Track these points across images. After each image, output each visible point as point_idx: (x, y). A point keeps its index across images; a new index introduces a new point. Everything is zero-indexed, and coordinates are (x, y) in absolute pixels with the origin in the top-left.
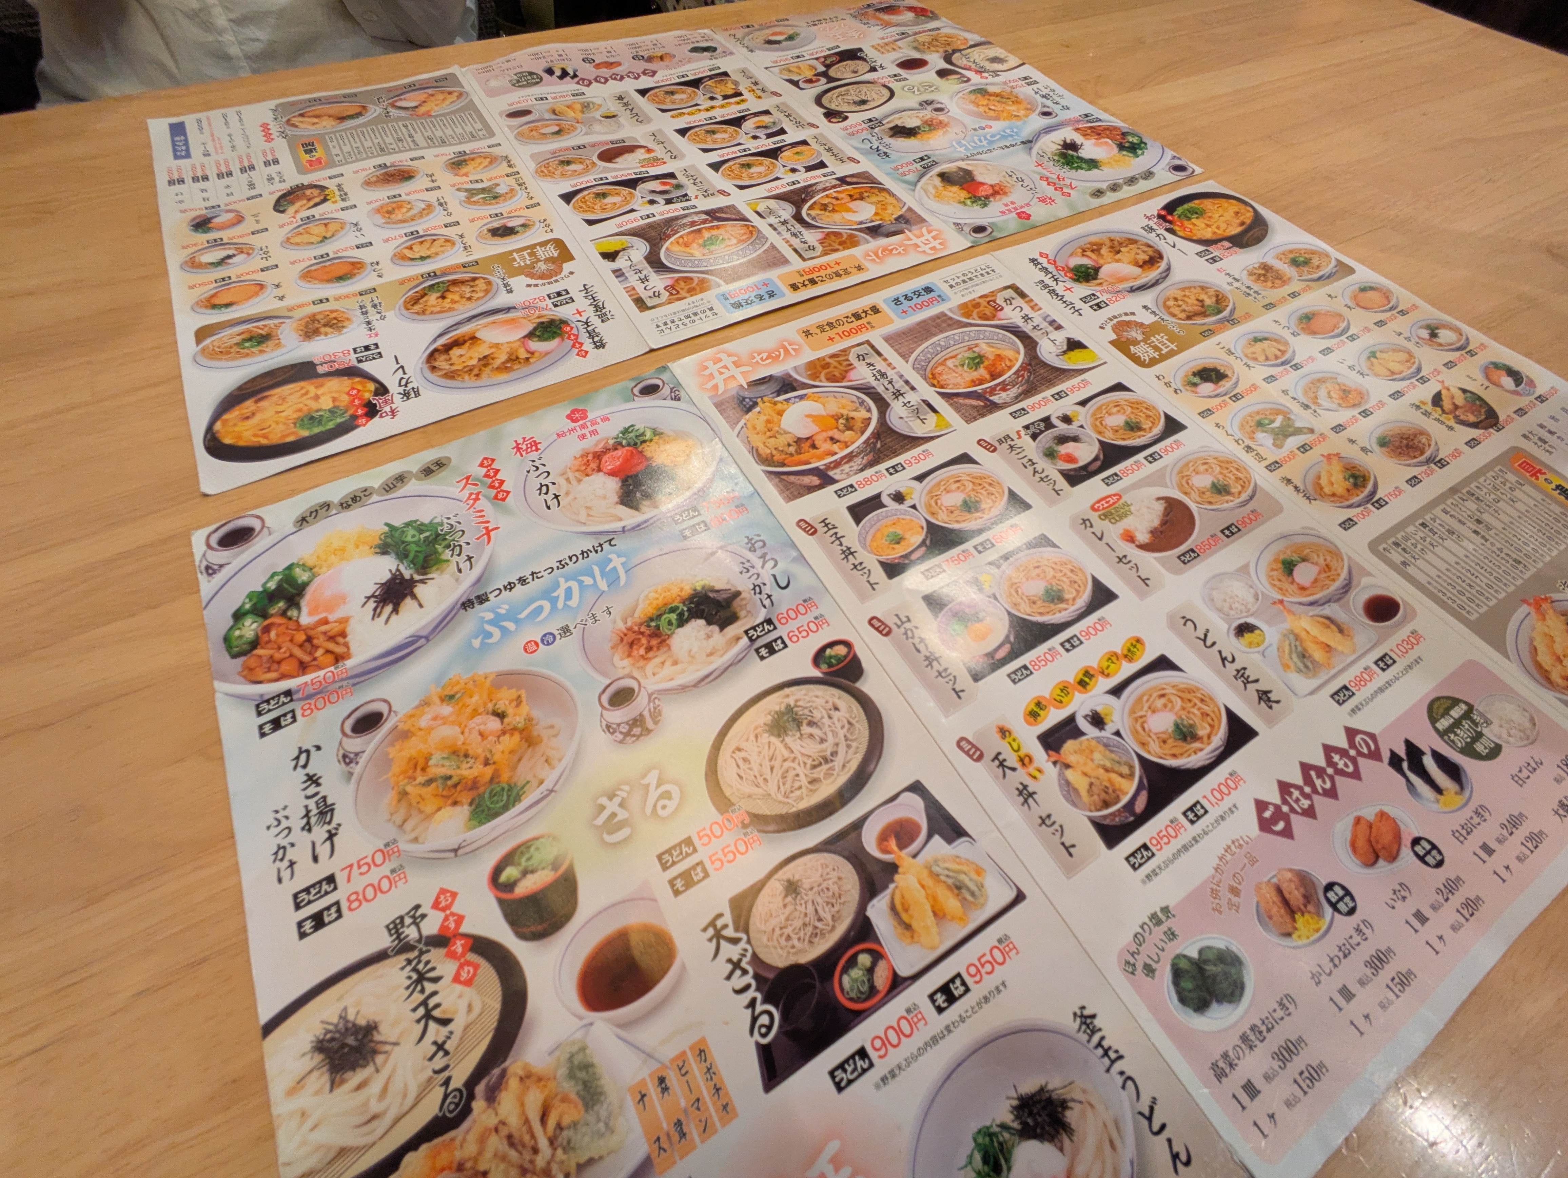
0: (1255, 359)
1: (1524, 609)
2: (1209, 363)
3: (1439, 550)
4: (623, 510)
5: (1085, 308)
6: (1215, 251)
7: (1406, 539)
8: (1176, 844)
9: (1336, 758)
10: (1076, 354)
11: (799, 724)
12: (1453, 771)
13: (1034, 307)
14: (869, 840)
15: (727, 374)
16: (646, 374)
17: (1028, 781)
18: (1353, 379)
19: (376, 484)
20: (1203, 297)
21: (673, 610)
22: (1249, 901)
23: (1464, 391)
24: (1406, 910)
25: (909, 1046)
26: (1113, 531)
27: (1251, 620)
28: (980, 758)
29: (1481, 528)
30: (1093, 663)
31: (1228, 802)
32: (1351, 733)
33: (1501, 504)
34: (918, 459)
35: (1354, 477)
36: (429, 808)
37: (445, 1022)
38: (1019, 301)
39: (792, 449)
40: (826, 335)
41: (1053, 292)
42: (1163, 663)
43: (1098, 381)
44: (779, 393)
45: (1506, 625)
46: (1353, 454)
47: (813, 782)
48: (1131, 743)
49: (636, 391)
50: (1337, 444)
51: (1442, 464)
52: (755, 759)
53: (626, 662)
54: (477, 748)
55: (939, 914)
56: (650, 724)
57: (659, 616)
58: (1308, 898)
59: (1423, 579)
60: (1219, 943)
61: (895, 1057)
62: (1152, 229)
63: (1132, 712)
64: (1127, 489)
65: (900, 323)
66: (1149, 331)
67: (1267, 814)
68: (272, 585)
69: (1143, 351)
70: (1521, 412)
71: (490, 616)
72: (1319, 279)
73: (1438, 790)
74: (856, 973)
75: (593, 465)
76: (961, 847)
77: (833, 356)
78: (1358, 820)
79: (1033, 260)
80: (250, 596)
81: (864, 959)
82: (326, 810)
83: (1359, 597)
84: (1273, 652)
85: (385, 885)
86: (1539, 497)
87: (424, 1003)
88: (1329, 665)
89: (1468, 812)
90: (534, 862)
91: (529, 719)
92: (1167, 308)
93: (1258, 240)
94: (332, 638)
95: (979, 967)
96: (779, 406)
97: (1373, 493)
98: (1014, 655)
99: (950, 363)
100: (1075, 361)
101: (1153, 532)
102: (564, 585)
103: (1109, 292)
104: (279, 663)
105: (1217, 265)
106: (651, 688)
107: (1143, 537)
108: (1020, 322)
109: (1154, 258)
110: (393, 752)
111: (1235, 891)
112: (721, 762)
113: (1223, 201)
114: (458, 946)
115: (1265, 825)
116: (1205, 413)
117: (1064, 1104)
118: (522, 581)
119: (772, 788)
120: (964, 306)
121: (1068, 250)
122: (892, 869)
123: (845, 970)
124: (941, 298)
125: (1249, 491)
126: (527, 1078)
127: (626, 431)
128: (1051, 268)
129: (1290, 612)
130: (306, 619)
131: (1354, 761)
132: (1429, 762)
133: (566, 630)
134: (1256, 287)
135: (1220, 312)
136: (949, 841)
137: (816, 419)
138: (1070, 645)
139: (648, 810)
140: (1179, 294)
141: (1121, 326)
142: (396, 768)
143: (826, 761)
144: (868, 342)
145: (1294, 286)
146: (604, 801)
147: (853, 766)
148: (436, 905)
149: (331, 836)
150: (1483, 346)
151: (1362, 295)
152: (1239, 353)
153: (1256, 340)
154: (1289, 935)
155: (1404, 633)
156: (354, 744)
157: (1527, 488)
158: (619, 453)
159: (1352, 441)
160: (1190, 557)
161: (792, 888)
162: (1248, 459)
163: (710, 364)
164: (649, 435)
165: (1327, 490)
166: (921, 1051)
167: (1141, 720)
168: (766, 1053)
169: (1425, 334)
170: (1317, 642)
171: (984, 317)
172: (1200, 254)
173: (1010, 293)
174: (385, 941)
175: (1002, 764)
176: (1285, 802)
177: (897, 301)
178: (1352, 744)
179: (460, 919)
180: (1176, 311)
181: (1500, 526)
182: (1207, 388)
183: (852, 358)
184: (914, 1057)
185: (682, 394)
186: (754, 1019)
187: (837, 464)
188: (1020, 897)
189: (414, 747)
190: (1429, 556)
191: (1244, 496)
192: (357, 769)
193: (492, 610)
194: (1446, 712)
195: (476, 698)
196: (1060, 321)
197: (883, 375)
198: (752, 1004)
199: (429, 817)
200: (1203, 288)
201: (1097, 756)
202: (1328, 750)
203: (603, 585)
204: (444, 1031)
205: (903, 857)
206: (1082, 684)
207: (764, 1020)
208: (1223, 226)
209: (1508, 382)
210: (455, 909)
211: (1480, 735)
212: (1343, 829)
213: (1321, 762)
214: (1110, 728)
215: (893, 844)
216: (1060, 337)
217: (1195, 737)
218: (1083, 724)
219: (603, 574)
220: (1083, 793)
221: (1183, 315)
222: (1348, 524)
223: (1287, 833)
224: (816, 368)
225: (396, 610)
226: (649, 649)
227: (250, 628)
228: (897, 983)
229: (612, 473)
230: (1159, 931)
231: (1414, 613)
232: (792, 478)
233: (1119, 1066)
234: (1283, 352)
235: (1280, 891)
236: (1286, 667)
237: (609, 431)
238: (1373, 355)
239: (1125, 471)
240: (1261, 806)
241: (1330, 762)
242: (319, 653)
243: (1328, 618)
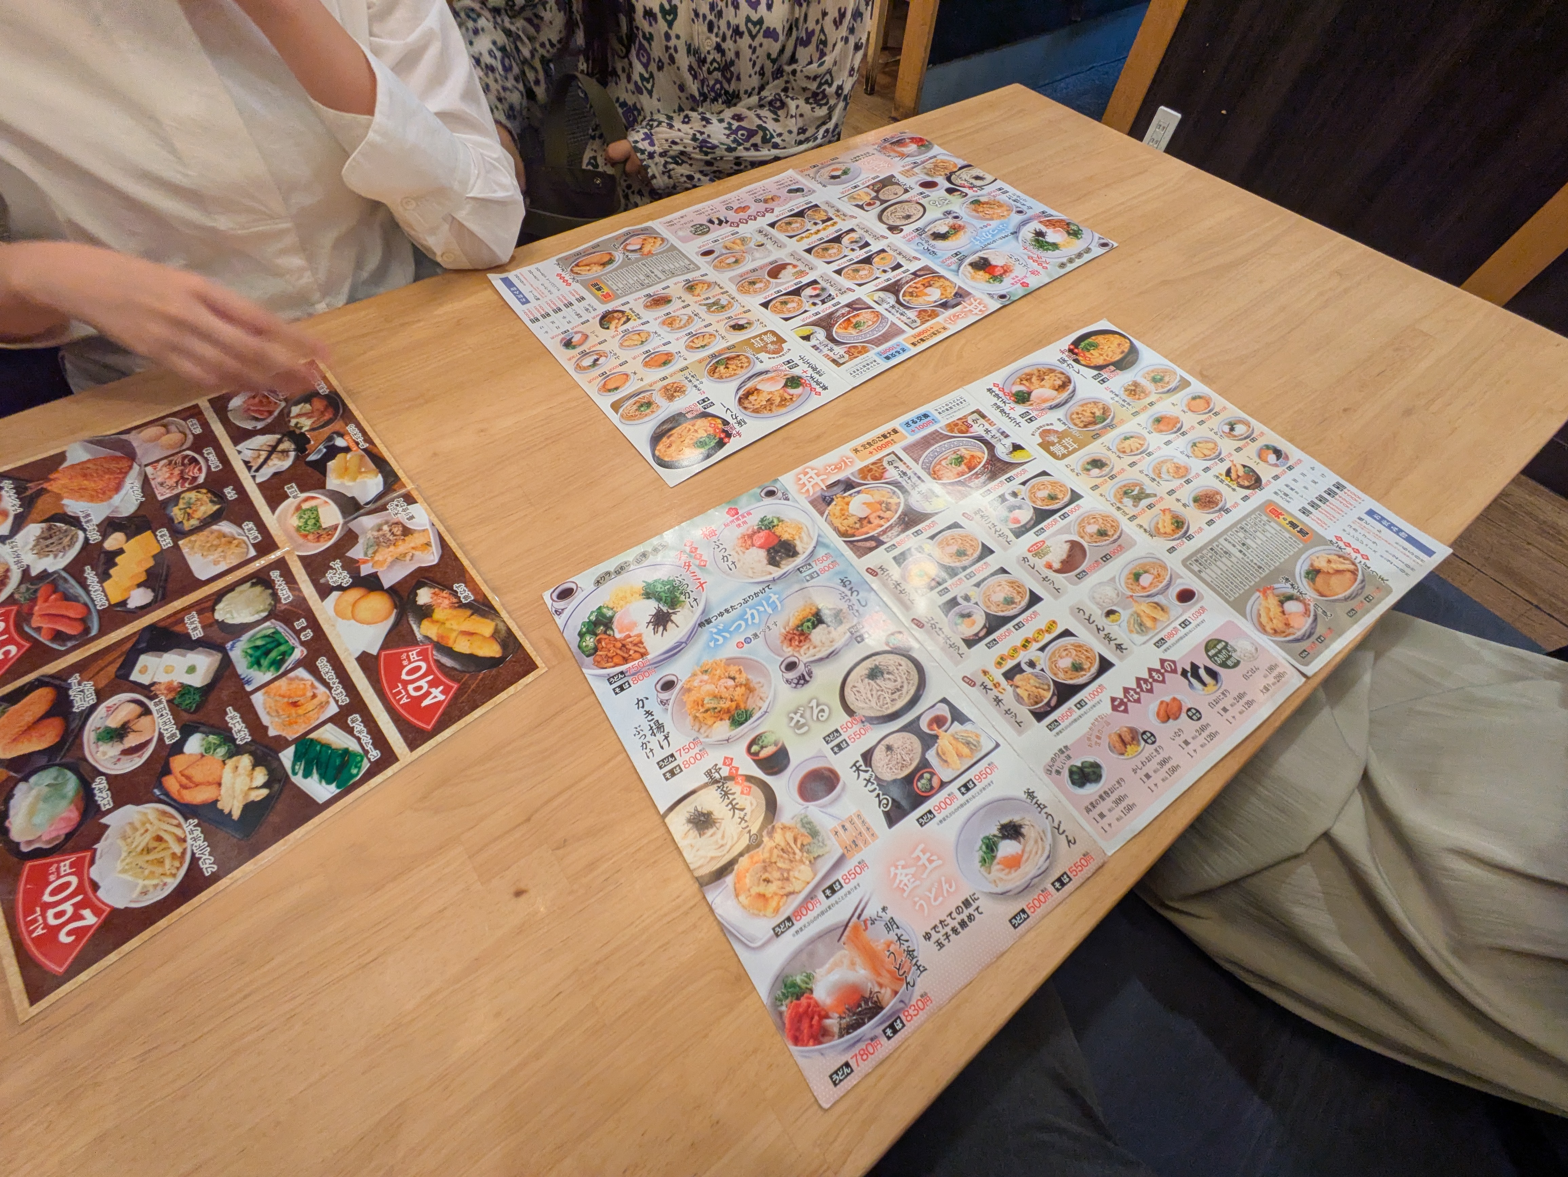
0: (1124, 452)
1: (1258, 594)
2: (1097, 456)
3: (1218, 563)
4: (771, 568)
5: (1023, 421)
6: (1105, 374)
7: (1202, 557)
8: (1071, 719)
9: (1154, 674)
10: (1018, 453)
11: (882, 674)
12: (1213, 674)
13: (992, 424)
14: (924, 725)
15: (813, 482)
16: (766, 484)
17: (998, 694)
18: (1182, 460)
19: (630, 559)
20: (1095, 410)
21: (808, 621)
22: (1105, 742)
23: (1244, 466)
24: (1179, 740)
25: (950, 809)
26: (1039, 563)
27: (1114, 608)
28: (974, 685)
29: (1244, 549)
30: (1030, 636)
31: (1097, 699)
32: (1162, 661)
33: (1258, 534)
34: (929, 527)
35: (1177, 522)
36: (710, 722)
37: (742, 810)
38: (981, 421)
39: (858, 526)
40: (867, 451)
41: (1003, 411)
42: (1067, 633)
43: (1031, 470)
44: (845, 491)
45: (1246, 603)
46: (1178, 508)
47: (893, 700)
48: (1049, 674)
49: (763, 494)
50: (1170, 503)
51: (1227, 511)
52: (862, 690)
53: (790, 649)
54: (725, 694)
55: (960, 755)
56: (807, 678)
57: (802, 625)
58: (1133, 739)
59: (1209, 580)
60: (1091, 759)
61: (944, 813)
62: (1064, 361)
63: (1050, 659)
64: (1048, 538)
65: (911, 439)
66: (1061, 435)
67: (1116, 703)
68: (593, 618)
69: (1058, 449)
70: (1276, 477)
71: (715, 630)
72: (1168, 391)
73: (1204, 684)
74: (923, 781)
75: (749, 542)
76: (968, 726)
77: (873, 464)
78: (1162, 702)
79: (989, 390)
80: (583, 624)
81: (927, 776)
82: (660, 727)
83: (1174, 591)
84: (1124, 624)
85: (698, 757)
86: (1278, 528)
87: (731, 803)
88: (1155, 628)
89: (1219, 693)
90: (765, 743)
91: (747, 680)
92: (1072, 419)
93: (1133, 363)
94: (636, 645)
95: (980, 777)
96: (847, 500)
97: (1186, 532)
98: (988, 634)
99: (943, 463)
100: (1017, 457)
101: (1063, 562)
102: (749, 612)
103: (1037, 410)
104: (612, 658)
105: (1105, 385)
106: (805, 661)
107: (1057, 565)
108: (983, 434)
109: (1066, 383)
110: (685, 698)
111: (1098, 737)
112: (846, 693)
113: (1110, 336)
114: (740, 779)
115: (1115, 708)
116: (1095, 488)
117: (1020, 826)
118: (727, 611)
119: (873, 704)
120: (948, 425)
121: (1011, 381)
122: (936, 737)
123: (918, 780)
124: (935, 421)
125: (1118, 534)
126: (784, 828)
127: (762, 520)
128: (1001, 394)
129: (1136, 601)
130: (618, 636)
131: (1163, 674)
132: (1202, 672)
133: (756, 635)
134: (1128, 400)
135: (1105, 420)
136: (962, 723)
137: (868, 504)
138: (1018, 627)
139: (815, 717)
140: (1080, 409)
141: (1045, 433)
142: (688, 706)
143: (898, 690)
144: (893, 453)
145: (1152, 398)
146: (792, 715)
147: (912, 692)
148: (724, 764)
149: (666, 738)
150: (1262, 434)
151: (1193, 402)
152: (1114, 449)
153: (1126, 438)
154: (1123, 754)
155: (1197, 608)
156: (665, 696)
157: (1272, 524)
158: (762, 534)
159: (1178, 500)
160: (1080, 577)
161: (889, 748)
162: (1118, 515)
163: (801, 476)
164: (776, 522)
165: (1162, 531)
166: (957, 810)
167: (1055, 663)
168: (887, 815)
169: (1227, 429)
170: (1149, 616)
171: (961, 432)
172: (1094, 377)
173: (976, 416)
174: (706, 780)
175: (985, 687)
176: (1125, 697)
177: (907, 424)
178: (1162, 666)
179: (737, 769)
180: (1077, 421)
181: (1254, 546)
182: (1095, 472)
183: (885, 463)
184: (953, 813)
185: (790, 497)
186: (880, 802)
187: (884, 532)
188: (997, 745)
189: (694, 695)
190: (1213, 567)
191: (1115, 537)
192: (670, 707)
193: (716, 627)
194: (1215, 646)
195: (718, 672)
196: (1008, 432)
197: (905, 474)
198: (878, 795)
199: (711, 726)
200: (1095, 403)
201: (1032, 681)
202: (1150, 670)
203: (770, 610)
204: (742, 814)
205: (940, 732)
206: (1024, 646)
207: (885, 801)
208: (1110, 354)
209: (1272, 458)
210: (734, 764)
211: (1230, 657)
212: (1154, 707)
213: (1146, 676)
214: (1038, 667)
215: (935, 726)
216: (1008, 442)
217: (1082, 669)
218: (1024, 667)
219: (768, 605)
220: (1026, 698)
221: (1082, 425)
222: (1172, 550)
223: (1126, 711)
224: (865, 472)
225: (665, 629)
226: (800, 641)
227: (590, 641)
228: (943, 785)
229: (761, 547)
230: (1063, 756)
231: (1203, 597)
232: (860, 544)
233: (1045, 810)
234: (1142, 445)
235: (1120, 736)
236: (1131, 631)
237: (753, 521)
238: (1195, 445)
239: (1048, 527)
240: (1113, 700)
241: (1151, 676)
242: (631, 652)
243: (1156, 603)
